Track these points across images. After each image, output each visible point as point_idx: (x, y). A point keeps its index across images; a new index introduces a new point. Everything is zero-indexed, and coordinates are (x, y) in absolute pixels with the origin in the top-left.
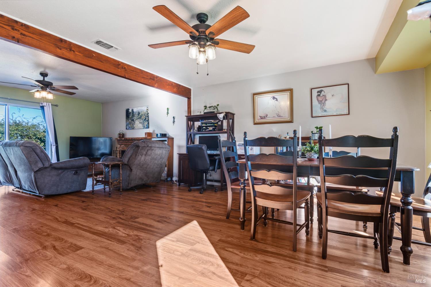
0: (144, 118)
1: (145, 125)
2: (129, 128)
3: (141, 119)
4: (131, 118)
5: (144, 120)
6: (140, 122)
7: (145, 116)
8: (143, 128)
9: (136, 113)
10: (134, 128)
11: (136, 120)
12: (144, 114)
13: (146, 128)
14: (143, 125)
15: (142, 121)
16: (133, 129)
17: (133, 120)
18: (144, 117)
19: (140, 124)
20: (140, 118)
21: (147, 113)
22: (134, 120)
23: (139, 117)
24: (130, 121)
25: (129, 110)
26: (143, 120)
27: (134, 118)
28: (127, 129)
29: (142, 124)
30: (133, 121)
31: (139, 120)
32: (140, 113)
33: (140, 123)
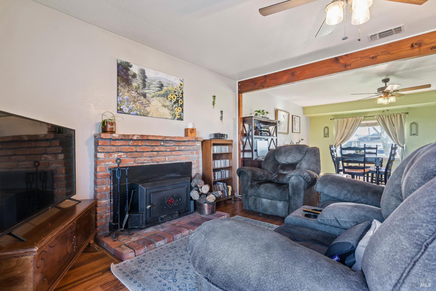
0: (175, 100)
1: (177, 113)
2: (131, 110)
3: (167, 99)
4: (137, 88)
5: (175, 103)
6: (165, 104)
7: (176, 95)
8: (171, 117)
9: (154, 83)
10: (148, 113)
11: (153, 97)
12: (175, 92)
13: (178, 119)
14: (172, 113)
15: (168, 103)
16: (145, 115)
17: (145, 96)
18: (174, 98)
19: (164, 108)
20: (165, 95)
21: (181, 92)
22: (147, 95)
23: (162, 92)
24: (134, 94)
25: (131, 66)
26: (171, 101)
27: (146, 91)
28: (120, 111)
29: (169, 109)
30: (142, 98)
31: (161, 99)
32: (164, 85)
33: (164, 106)
